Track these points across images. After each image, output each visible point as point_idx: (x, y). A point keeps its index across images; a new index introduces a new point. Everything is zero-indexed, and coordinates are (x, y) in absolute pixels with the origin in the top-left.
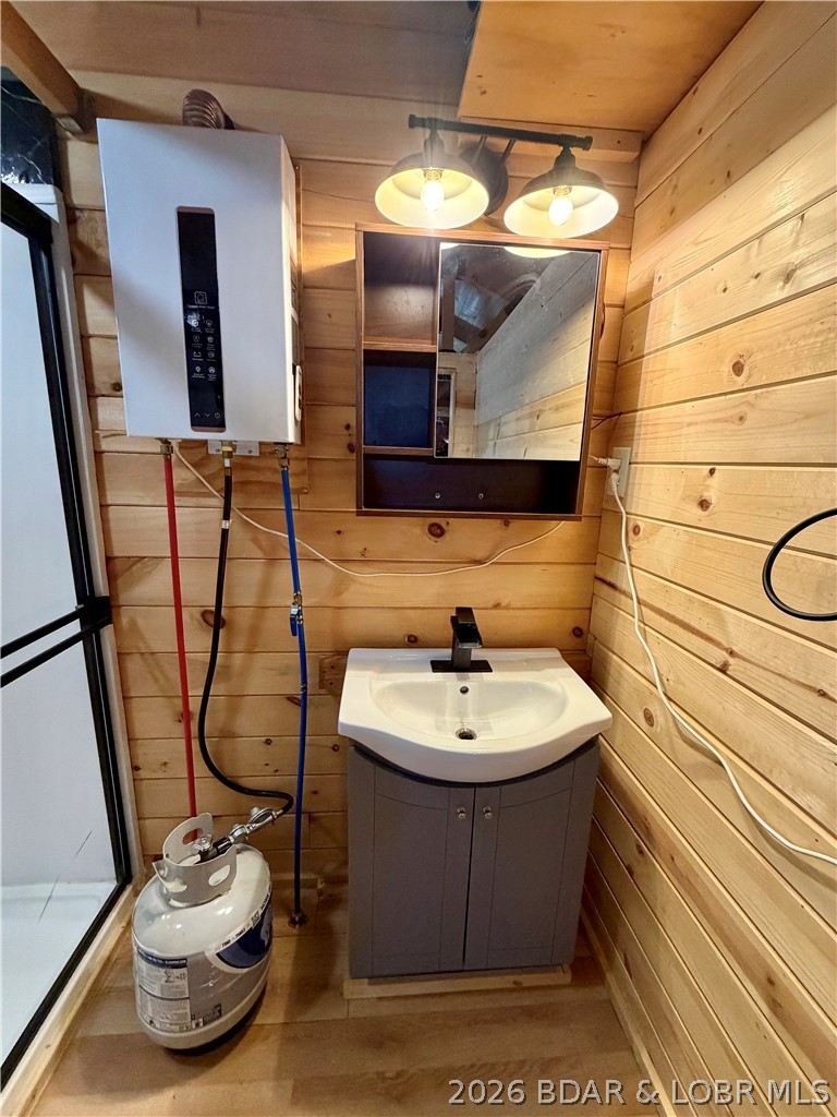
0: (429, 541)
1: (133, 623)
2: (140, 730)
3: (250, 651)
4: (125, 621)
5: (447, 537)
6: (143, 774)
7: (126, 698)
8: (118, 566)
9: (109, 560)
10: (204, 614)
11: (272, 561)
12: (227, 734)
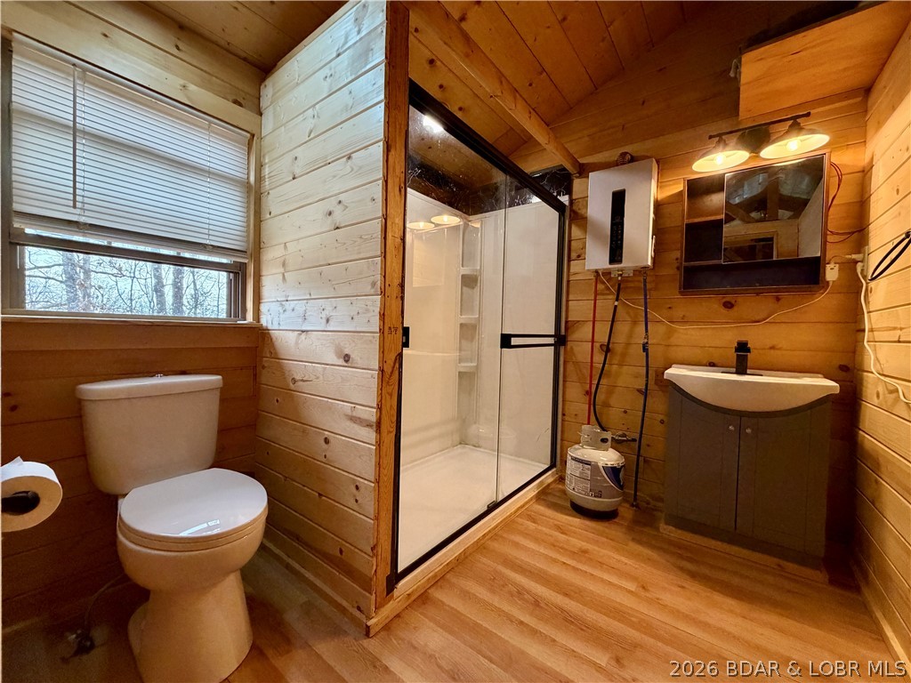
0: (724, 311)
1: (572, 348)
2: (568, 397)
3: (621, 365)
4: (569, 347)
5: (735, 308)
6: (566, 418)
7: (564, 381)
8: (570, 324)
9: (567, 322)
10: (601, 346)
11: (635, 323)
12: (606, 405)
